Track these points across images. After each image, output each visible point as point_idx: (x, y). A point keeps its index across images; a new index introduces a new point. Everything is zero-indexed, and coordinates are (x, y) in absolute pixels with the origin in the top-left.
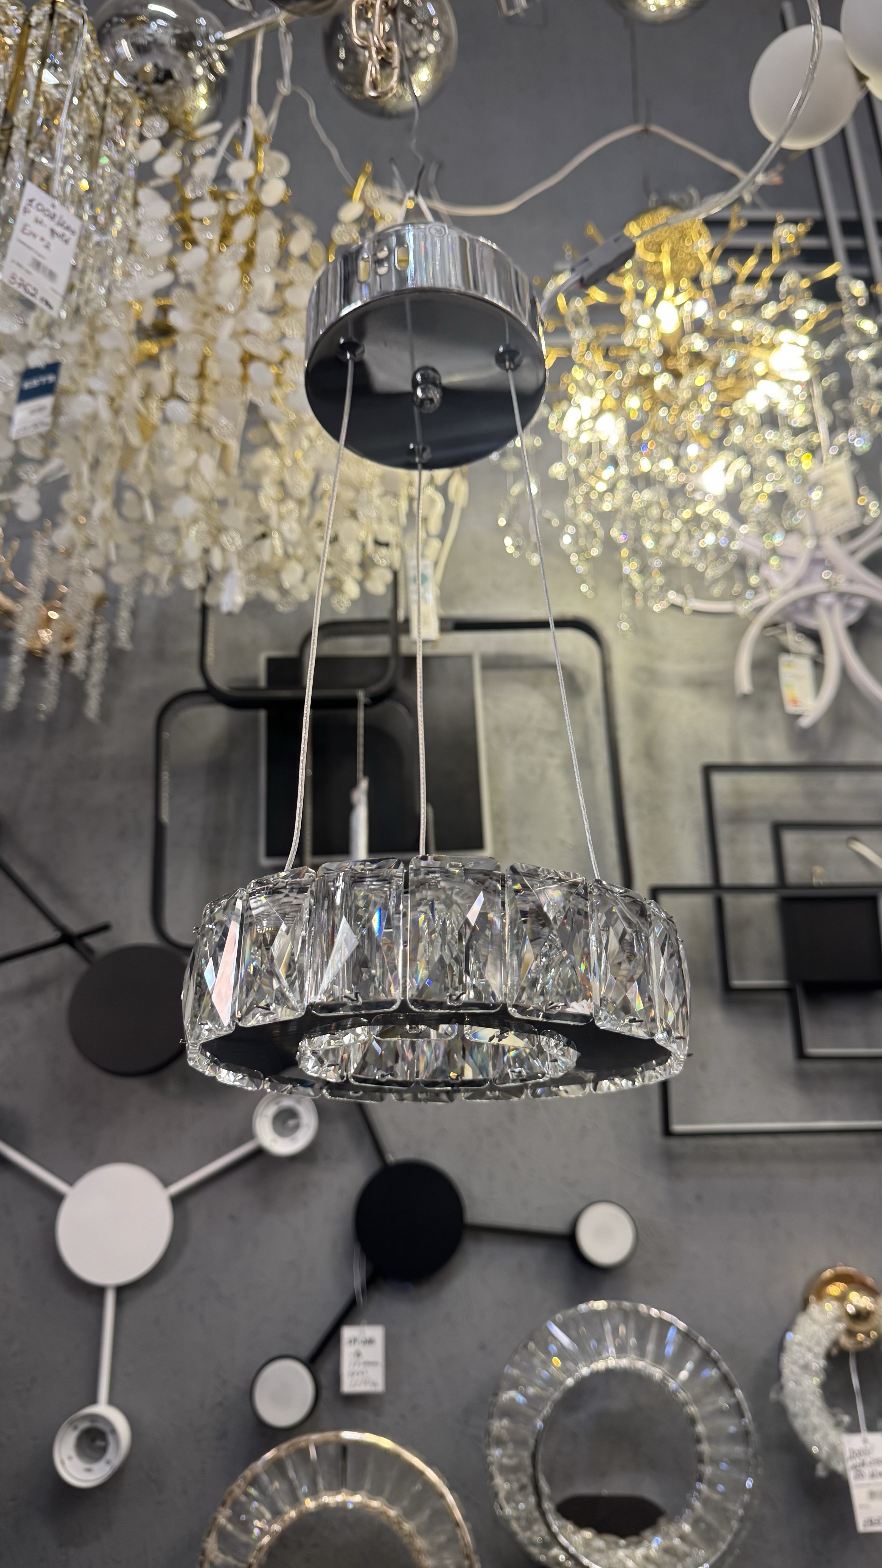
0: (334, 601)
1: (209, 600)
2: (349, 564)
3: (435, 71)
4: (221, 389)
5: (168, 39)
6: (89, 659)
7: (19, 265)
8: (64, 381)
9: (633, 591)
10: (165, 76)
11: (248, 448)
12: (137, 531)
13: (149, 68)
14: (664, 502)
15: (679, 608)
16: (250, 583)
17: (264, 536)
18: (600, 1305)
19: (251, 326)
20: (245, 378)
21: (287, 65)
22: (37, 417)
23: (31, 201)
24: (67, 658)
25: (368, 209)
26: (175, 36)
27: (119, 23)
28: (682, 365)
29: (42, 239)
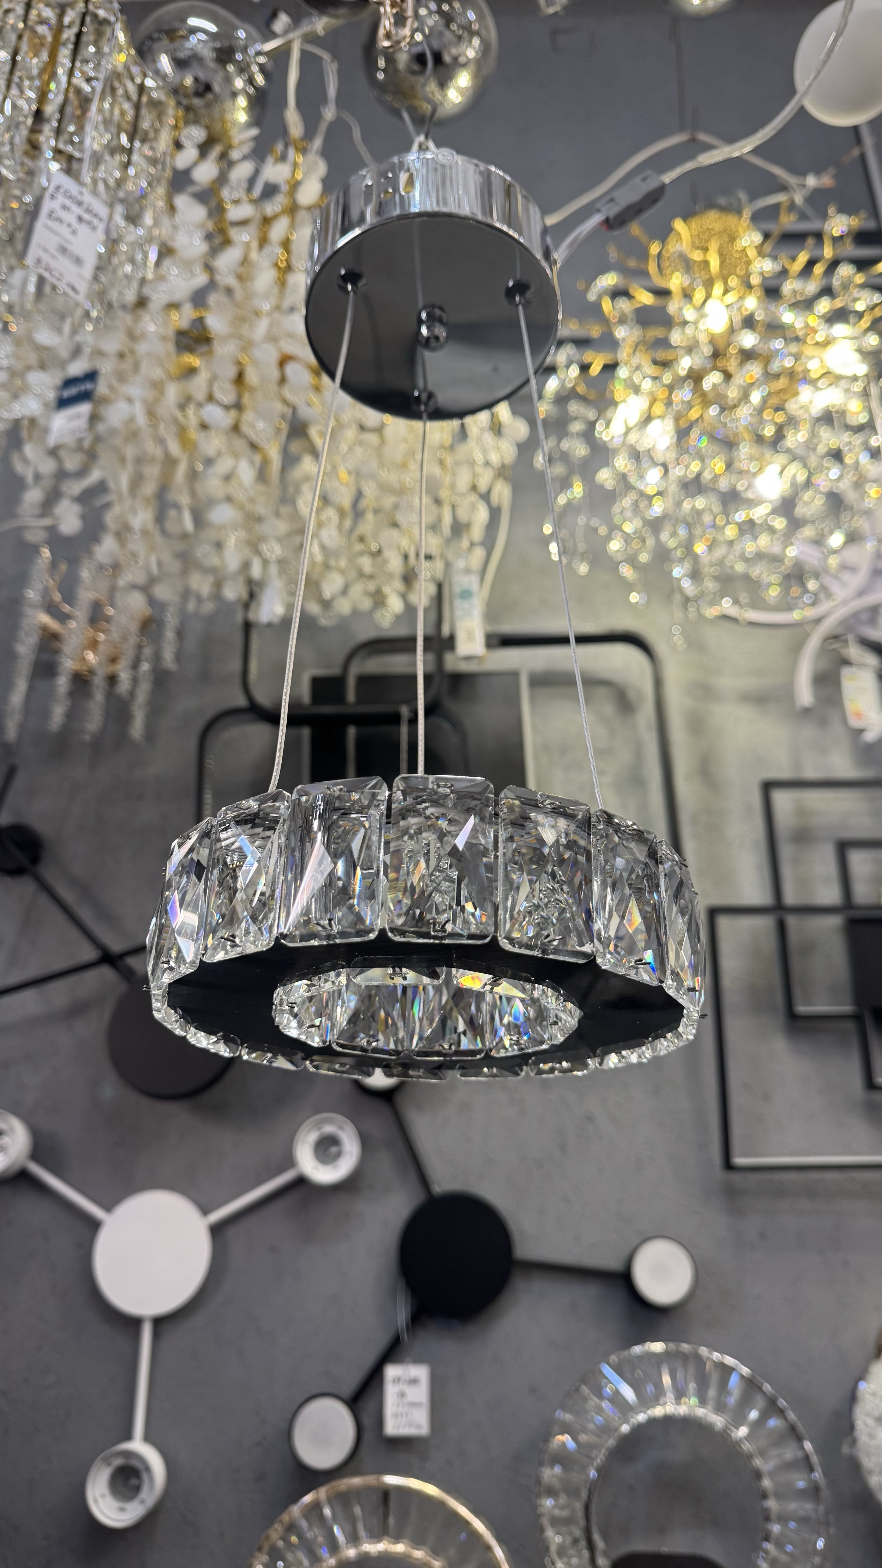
0: (378, 615)
2: (391, 576)
3: (476, 76)
4: (259, 395)
5: (208, 53)
6: (135, 681)
7: (45, 250)
8: (102, 388)
9: (685, 600)
10: (204, 89)
12: (179, 546)
13: (189, 81)
14: (717, 508)
15: (734, 619)
16: (290, 594)
18: (658, 1347)
20: (283, 380)
21: (332, 91)
22: (74, 424)
23: (59, 188)
24: (112, 679)
26: (216, 50)
27: (159, 39)
28: (732, 365)
29: (69, 225)
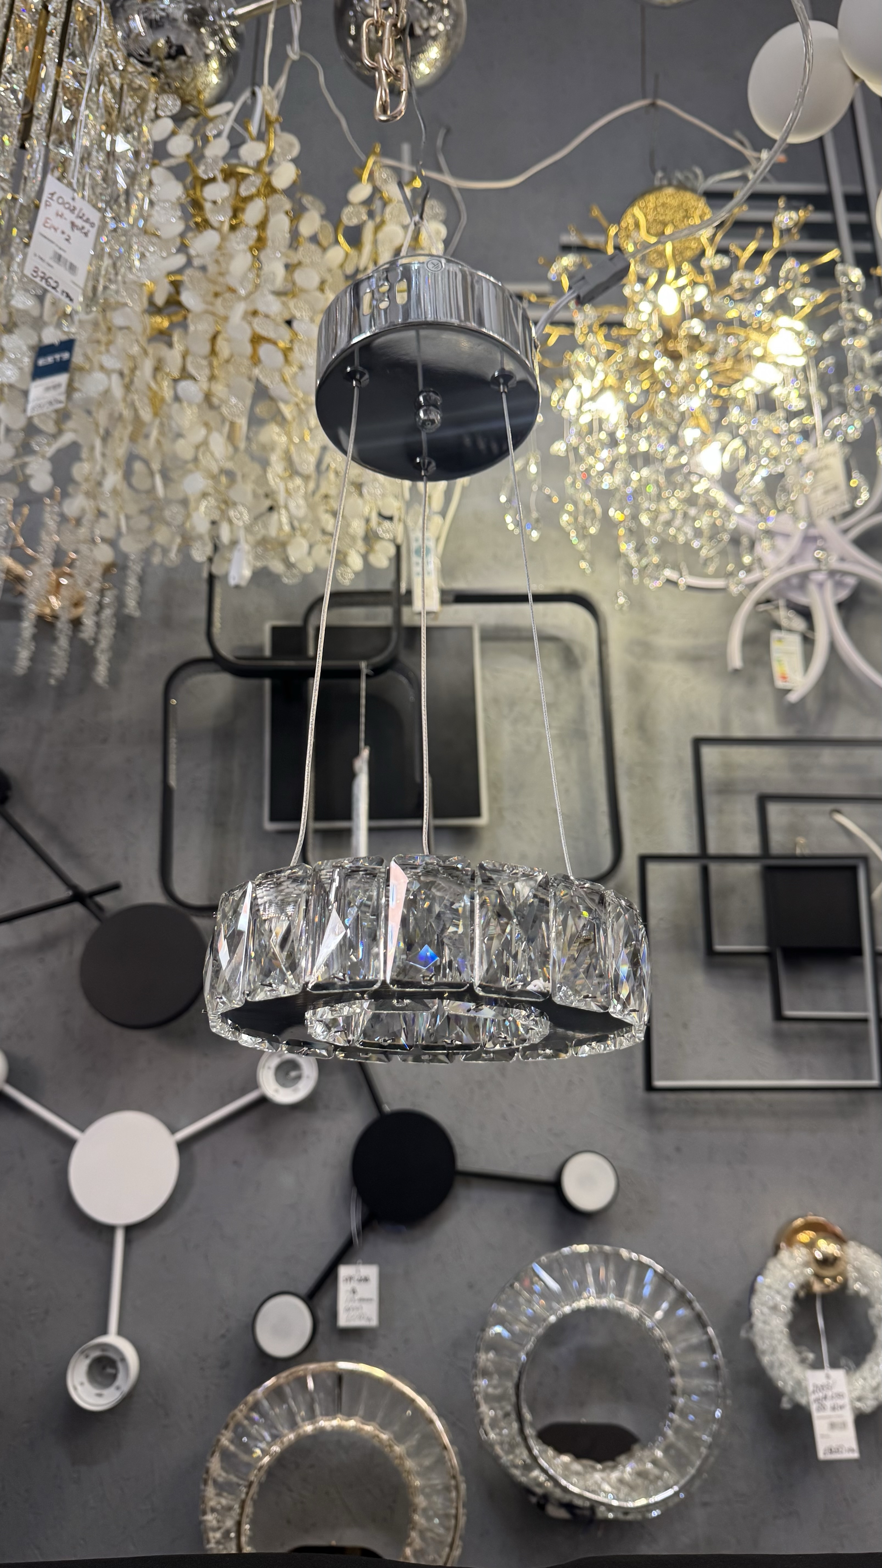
0: (339, 572)
1: (215, 570)
2: (353, 538)
3: (445, 48)
4: (231, 368)
5: (180, 15)
6: (98, 625)
7: (41, 259)
8: (78, 358)
9: (630, 567)
10: (177, 52)
11: (255, 422)
12: (147, 503)
13: (161, 43)
14: (662, 480)
15: (675, 584)
16: (257, 557)
17: (271, 509)
18: (583, 1248)
19: (262, 308)
20: (255, 360)
21: (296, 31)
22: (52, 395)
23: (52, 194)
24: (76, 623)
25: (376, 190)
26: (188, 11)
28: (682, 347)
29: (63, 233)
